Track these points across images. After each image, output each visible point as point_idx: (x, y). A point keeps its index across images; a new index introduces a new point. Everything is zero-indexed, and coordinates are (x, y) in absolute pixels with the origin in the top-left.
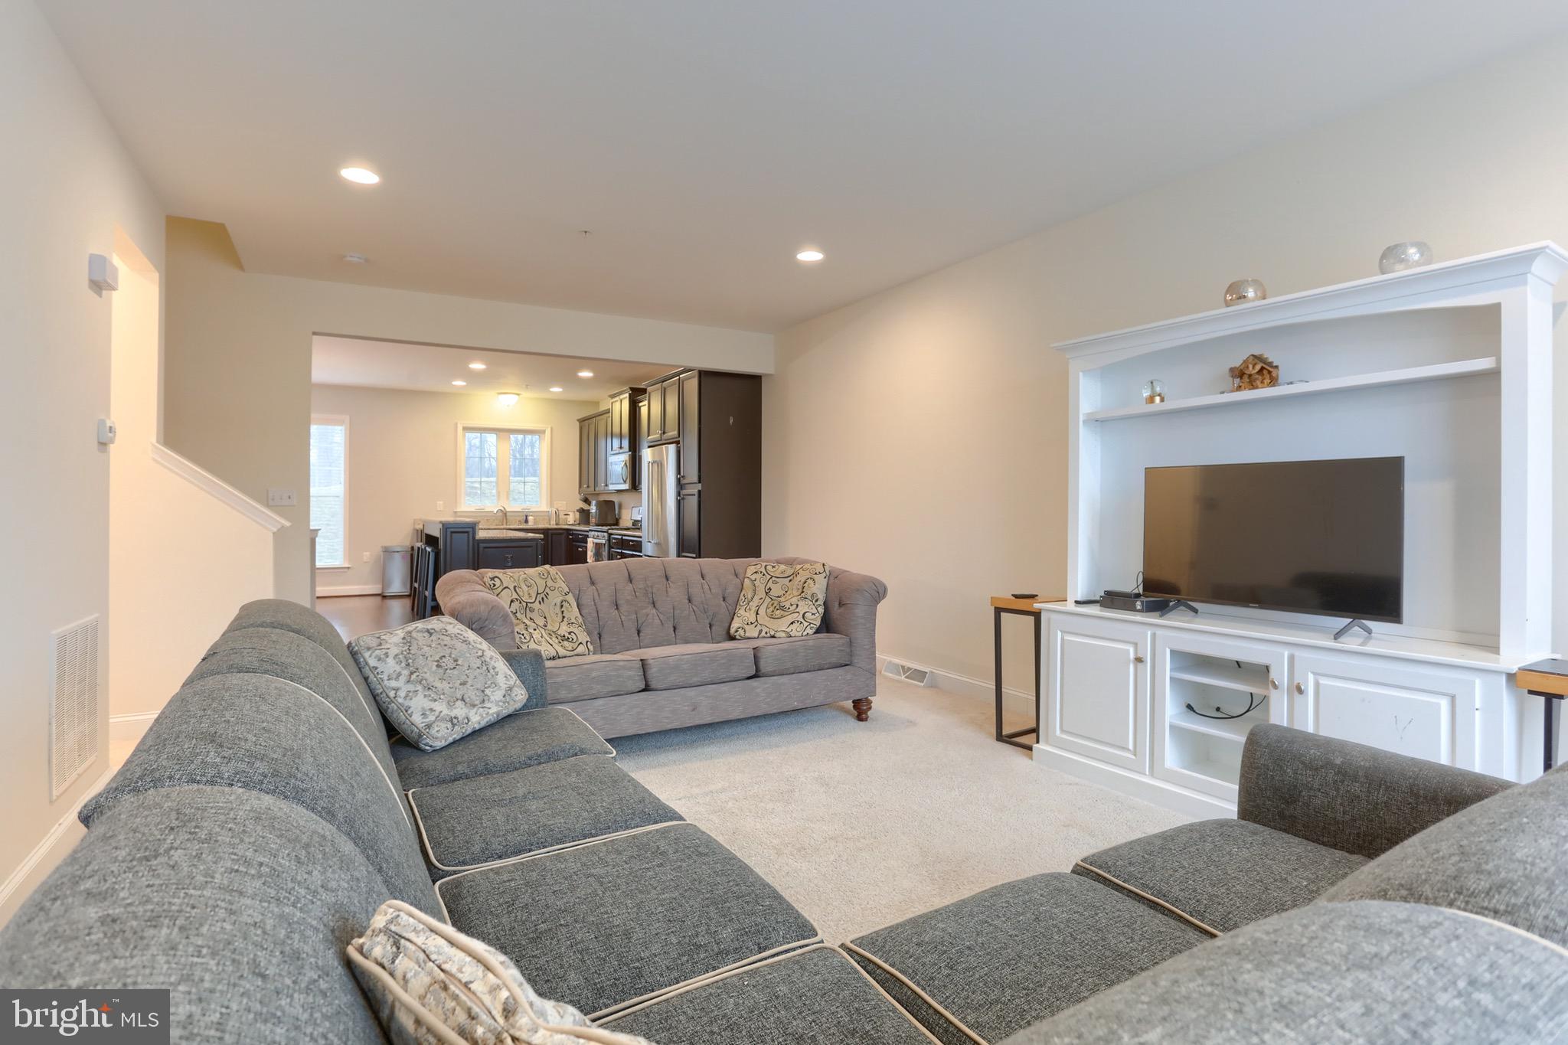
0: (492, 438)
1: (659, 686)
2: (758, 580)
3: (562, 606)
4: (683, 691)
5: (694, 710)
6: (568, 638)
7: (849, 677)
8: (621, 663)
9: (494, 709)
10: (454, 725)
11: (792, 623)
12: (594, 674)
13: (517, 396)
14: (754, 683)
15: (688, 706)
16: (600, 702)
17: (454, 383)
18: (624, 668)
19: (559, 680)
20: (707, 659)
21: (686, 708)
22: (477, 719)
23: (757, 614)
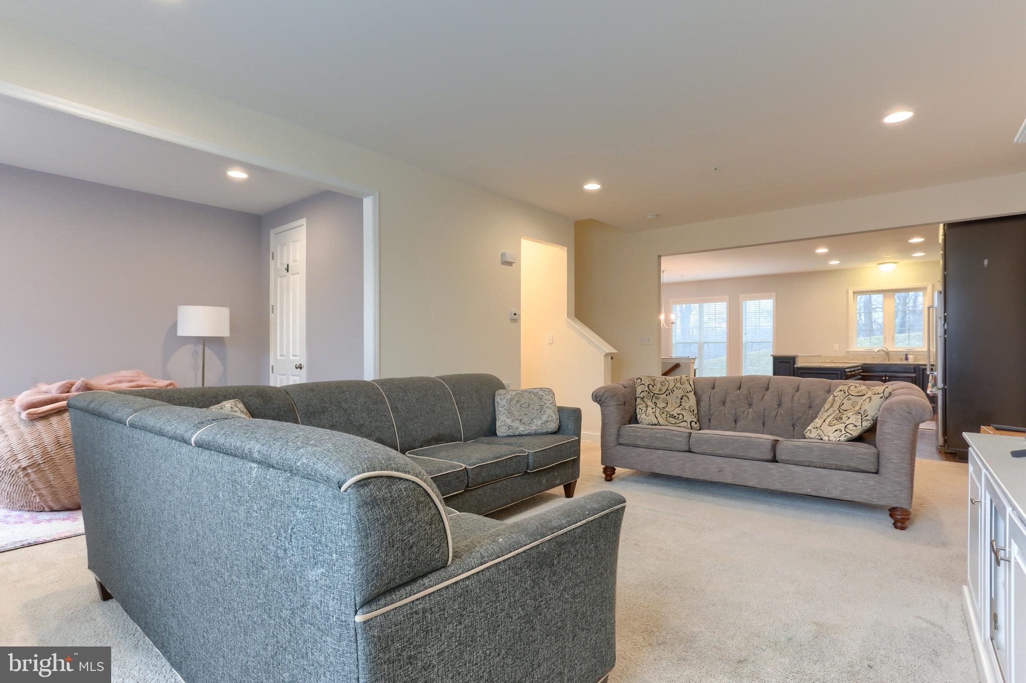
0: (877, 299)
1: (695, 451)
2: (838, 397)
3: (682, 399)
4: (713, 458)
5: (719, 472)
6: (675, 417)
7: (872, 483)
8: (675, 432)
9: (534, 428)
10: (509, 429)
11: (836, 431)
12: (658, 435)
13: (895, 265)
14: (770, 465)
15: (716, 468)
16: (661, 452)
17: (830, 263)
18: (676, 435)
19: (638, 434)
20: (730, 440)
21: (714, 469)
22: (522, 429)
23: (824, 421)
